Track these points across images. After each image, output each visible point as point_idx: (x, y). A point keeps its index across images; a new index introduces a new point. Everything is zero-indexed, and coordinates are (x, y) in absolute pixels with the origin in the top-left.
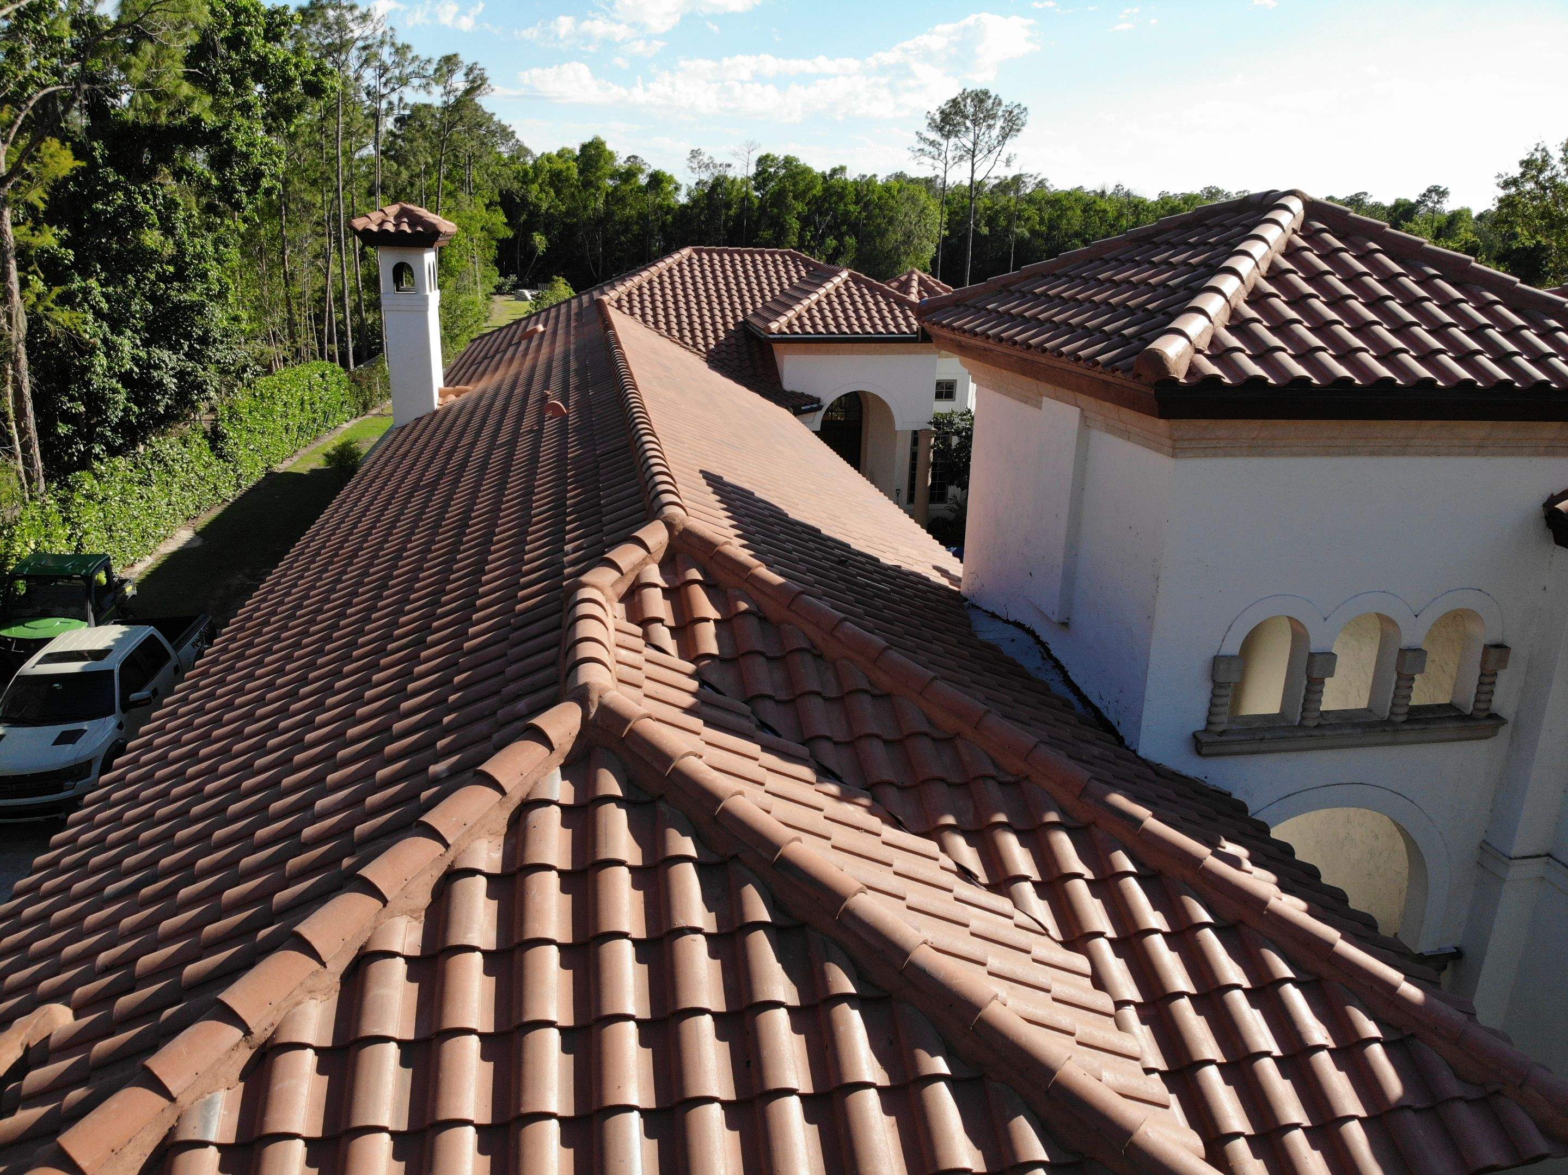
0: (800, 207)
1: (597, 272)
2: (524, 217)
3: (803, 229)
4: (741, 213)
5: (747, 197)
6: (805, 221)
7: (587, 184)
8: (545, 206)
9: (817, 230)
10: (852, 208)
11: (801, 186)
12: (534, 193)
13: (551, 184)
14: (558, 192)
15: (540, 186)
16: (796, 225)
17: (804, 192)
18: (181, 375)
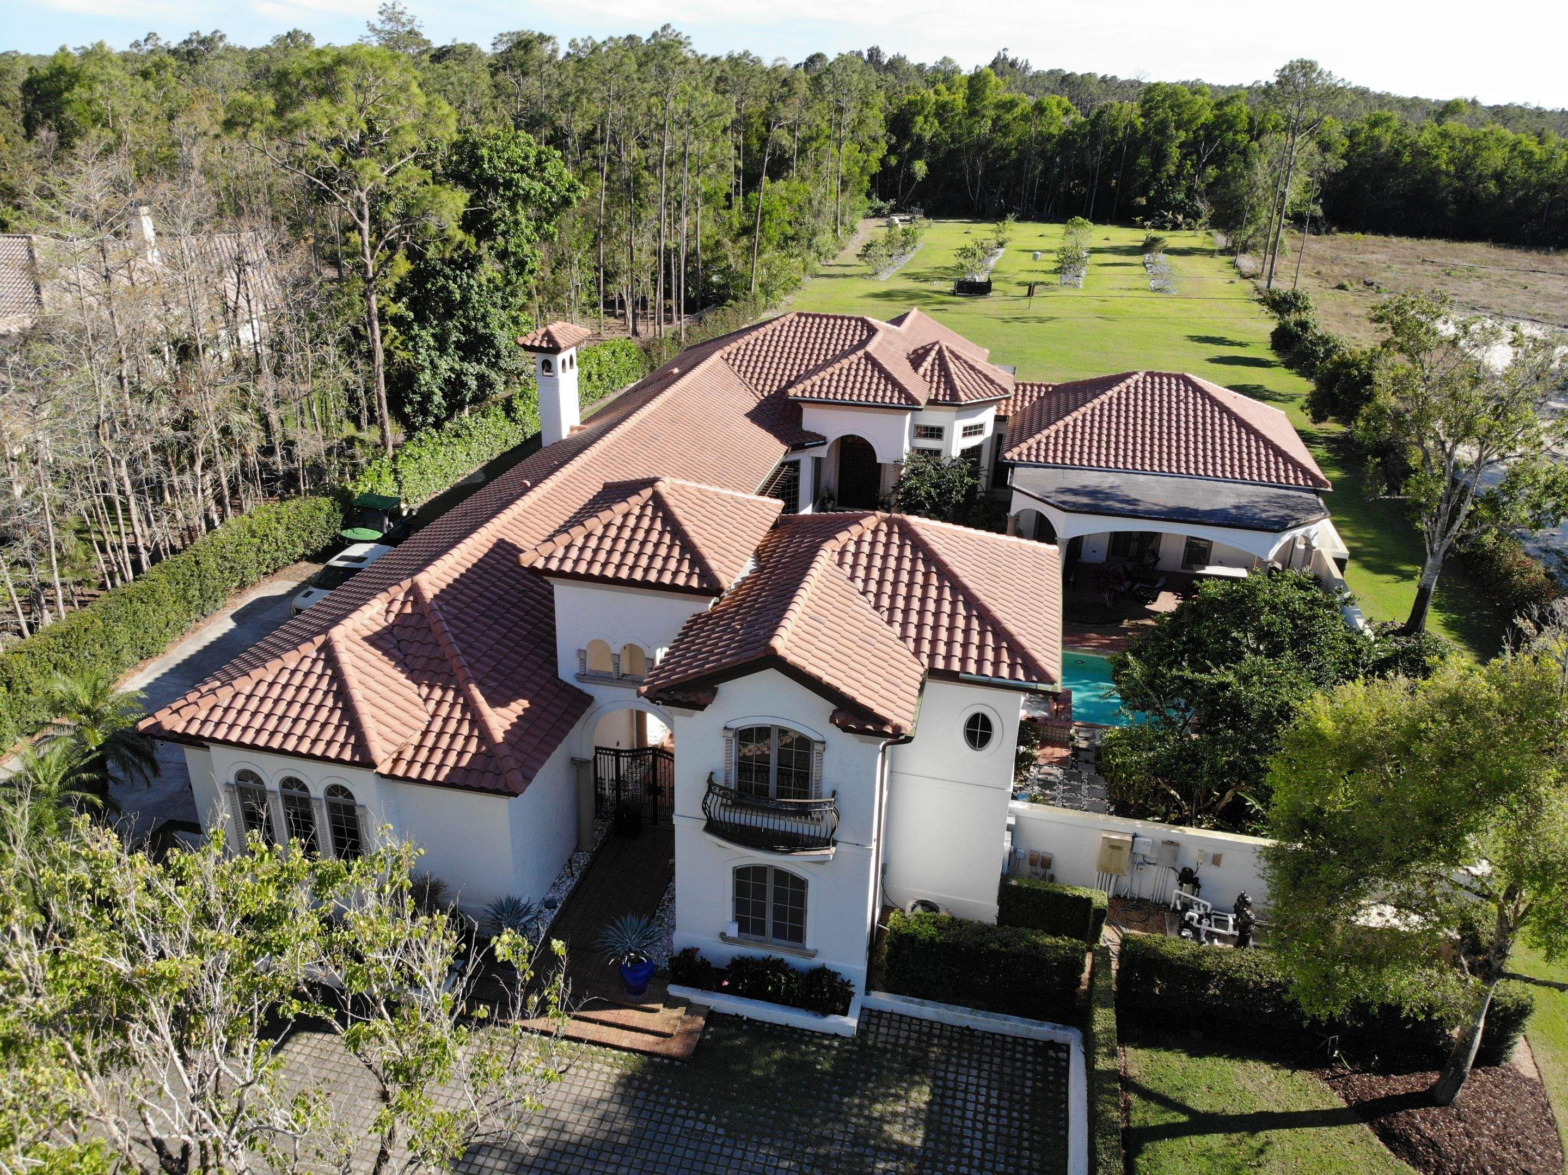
0: (1182, 135)
1: (974, 193)
2: (908, 146)
3: (1184, 157)
4: (1124, 139)
5: (1131, 125)
6: (1189, 148)
7: (973, 113)
8: (928, 136)
9: (1200, 159)
10: (1239, 137)
11: (1185, 117)
12: (919, 125)
13: (937, 115)
14: (941, 123)
15: (926, 117)
16: (1175, 153)
17: (1190, 121)
18: (480, 377)
